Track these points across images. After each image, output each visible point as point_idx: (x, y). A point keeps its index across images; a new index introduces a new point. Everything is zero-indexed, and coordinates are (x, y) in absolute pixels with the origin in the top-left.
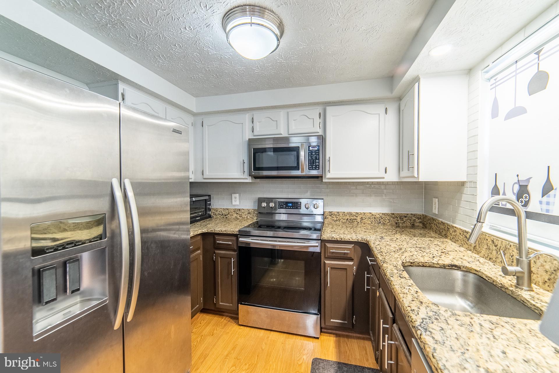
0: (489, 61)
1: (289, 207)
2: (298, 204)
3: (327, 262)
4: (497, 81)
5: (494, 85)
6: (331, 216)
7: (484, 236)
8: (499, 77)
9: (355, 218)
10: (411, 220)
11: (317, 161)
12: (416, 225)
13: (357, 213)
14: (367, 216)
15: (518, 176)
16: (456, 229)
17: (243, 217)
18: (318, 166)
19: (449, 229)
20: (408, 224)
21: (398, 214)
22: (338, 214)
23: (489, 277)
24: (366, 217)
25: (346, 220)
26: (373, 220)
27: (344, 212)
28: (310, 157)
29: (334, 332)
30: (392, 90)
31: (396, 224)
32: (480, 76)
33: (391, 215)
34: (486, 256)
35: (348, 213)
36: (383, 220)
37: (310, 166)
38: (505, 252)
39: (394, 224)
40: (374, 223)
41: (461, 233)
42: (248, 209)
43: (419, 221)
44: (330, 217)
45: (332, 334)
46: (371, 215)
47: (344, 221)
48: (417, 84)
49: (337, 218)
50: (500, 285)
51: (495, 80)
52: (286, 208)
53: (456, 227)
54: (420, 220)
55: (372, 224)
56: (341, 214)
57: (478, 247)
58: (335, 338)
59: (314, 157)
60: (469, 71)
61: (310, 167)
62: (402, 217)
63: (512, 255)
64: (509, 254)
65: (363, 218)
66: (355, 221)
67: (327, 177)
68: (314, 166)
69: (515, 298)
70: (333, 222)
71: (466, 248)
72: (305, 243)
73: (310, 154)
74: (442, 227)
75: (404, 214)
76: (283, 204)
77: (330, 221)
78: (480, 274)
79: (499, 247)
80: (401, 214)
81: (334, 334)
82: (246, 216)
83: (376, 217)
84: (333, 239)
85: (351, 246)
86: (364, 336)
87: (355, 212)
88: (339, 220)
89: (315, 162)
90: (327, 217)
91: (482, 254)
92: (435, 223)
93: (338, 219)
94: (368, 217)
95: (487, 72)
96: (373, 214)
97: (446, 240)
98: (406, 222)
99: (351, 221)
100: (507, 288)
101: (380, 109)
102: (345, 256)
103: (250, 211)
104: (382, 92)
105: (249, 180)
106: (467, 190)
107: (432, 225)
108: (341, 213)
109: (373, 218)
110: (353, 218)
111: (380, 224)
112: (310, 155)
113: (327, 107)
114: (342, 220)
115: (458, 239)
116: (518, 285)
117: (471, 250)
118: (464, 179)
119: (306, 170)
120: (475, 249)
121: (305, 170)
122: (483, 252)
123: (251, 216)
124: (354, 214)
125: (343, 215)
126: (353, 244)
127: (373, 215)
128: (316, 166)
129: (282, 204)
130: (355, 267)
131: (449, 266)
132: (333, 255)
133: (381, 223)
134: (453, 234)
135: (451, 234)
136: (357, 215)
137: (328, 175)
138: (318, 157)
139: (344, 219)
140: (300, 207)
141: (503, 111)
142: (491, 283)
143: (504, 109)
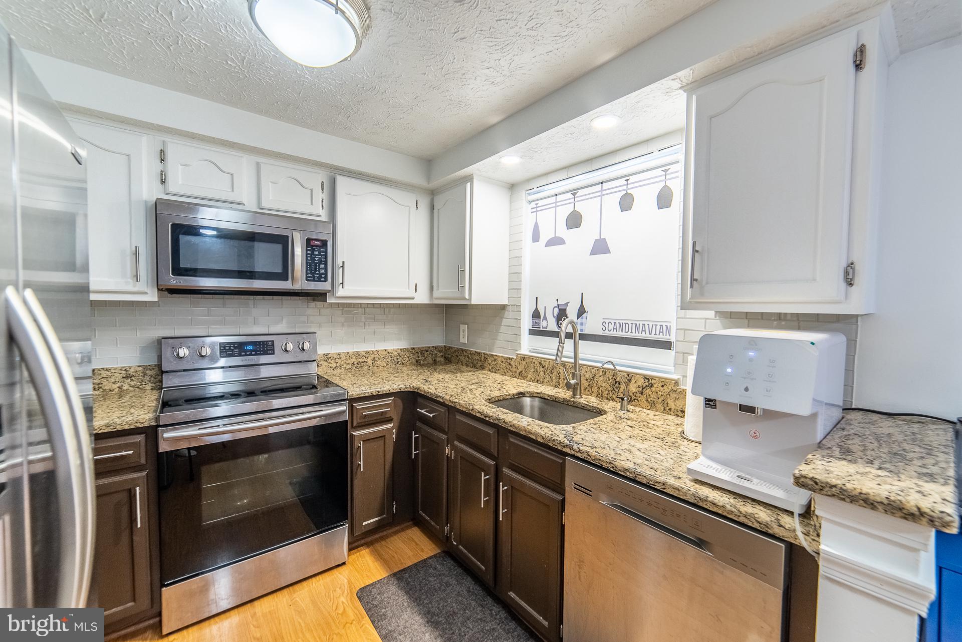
0: (535, 185)
1: (248, 353)
2: (267, 345)
3: (355, 433)
4: (538, 206)
5: (535, 210)
6: (326, 361)
7: (531, 360)
8: (541, 203)
9: (365, 359)
10: (432, 355)
11: (323, 266)
12: (438, 360)
13: (368, 352)
14: (382, 355)
15: (557, 300)
16: (496, 357)
17: (106, 388)
18: (323, 276)
19: (487, 358)
20: (430, 360)
21: (419, 348)
22: (339, 357)
23: (552, 396)
24: (379, 357)
25: (350, 365)
26: (389, 361)
27: (348, 353)
28: (309, 258)
29: (362, 542)
30: (429, 178)
31: (417, 362)
32: (523, 197)
33: (411, 350)
34: (533, 379)
35: (354, 354)
36: (401, 358)
37: (309, 273)
38: (553, 371)
39: (414, 362)
40: (390, 364)
41: (503, 360)
42: (124, 367)
43: (440, 354)
44: (325, 363)
45: (360, 547)
46: (386, 352)
47: (348, 367)
48: (469, 184)
49: (337, 363)
50: (562, 400)
51: (536, 204)
52: (241, 355)
53: (496, 356)
54: (442, 354)
55: (387, 366)
56: (343, 356)
57: (524, 372)
58: (367, 550)
59: (317, 259)
60: (512, 187)
61: (309, 275)
62: (423, 351)
63: (559, 372)
64: (556, 372)
65: (376, 359)
66: (365, 364)
67: (337, 295)
68: (317, 274)
69: (577, 407)
70: (330, 371)
71: (510, 376)
72: (322, 410)
73: (309, 252)
74: (477, 357)
75: (426, 347)
76: (232, 348)
77: (325, 369)
78: (542, 395)
79: (546, 368)
80: (422, 347)
81: (362, 545)
82: (118, 385)
83: (393, 355)
84: (367, 395)
85: (389, 400)
86: (403, 526)
87: (364, 351)
88: (340, 366)
89: (319, 269)
90: (320, 363)
91: (528, 378)
92: (466, 354)
93: (338, 365)
94: (382, 357)
95: (529, 194)
96: (389, 351)
97: (484, 372)
98: (427, 358)
99: (359, 365)
100: (569, 400)
101: (409, 199)
102: (383, 417)
103: (132, 370)
104: (415, 177)
105: (152, 296)
106: (509, 314)
107: (461, 357)
108: (343, 354)
109: (390, 357)
110: (361, 360)
111: (398, 365)
112: (309, 254)
113: (338, 176)
114: (345, 365)
115: (499, 368)
116: (574, 394)
117: (516, 377)
118: (506, 303)
119: (303, 282)
120: (521, 375)
121: (299, 281)
122: (529, 376)
123: (133, 383)
124: (364, 354)
125: (347, 358)
126: (392, 397)
127: (389, 353)
128: (320, 274)
129: (230, 348)
130: (394, 431)
131: (517, 395)
132: (366, 420)
133: (399, 363)
134: (494, 363)
135: (490, 364)
136: (367, 356)
137: (340, 292)
138: (323, 260)
139: (348, 364)
140: (273, 350)
141: (544, 238)
142: (554, 401)
143: (545, 237)
